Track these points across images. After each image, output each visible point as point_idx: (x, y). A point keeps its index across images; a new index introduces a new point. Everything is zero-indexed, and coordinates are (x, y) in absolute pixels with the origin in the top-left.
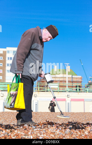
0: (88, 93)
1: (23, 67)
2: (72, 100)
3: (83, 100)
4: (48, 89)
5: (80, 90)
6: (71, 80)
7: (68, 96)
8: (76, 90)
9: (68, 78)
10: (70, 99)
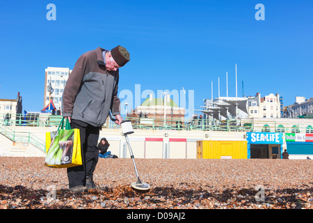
0: (192, 131)
1: (73, 108)
2: (171, 140)
3: (184, 140)
4: (140, 126)
5: (181, 127)
6: (169, 112)
7: (166, 135)
8: (177, 127)
9: (167, 110)
10: (168, 139)
